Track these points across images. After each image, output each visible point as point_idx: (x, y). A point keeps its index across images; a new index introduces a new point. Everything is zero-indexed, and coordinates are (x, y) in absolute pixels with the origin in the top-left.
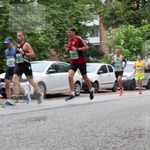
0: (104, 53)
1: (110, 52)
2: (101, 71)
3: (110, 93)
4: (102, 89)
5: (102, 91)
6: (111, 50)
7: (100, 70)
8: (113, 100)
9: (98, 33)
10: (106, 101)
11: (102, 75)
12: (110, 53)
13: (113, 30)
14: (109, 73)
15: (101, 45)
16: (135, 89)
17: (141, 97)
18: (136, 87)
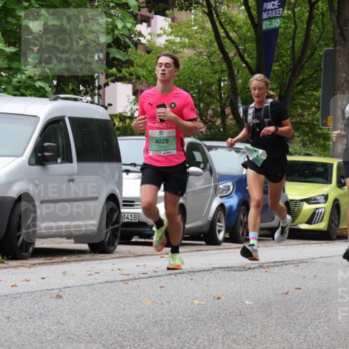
16: (31, 250)
17: (59, 297)
18: (37, 239)
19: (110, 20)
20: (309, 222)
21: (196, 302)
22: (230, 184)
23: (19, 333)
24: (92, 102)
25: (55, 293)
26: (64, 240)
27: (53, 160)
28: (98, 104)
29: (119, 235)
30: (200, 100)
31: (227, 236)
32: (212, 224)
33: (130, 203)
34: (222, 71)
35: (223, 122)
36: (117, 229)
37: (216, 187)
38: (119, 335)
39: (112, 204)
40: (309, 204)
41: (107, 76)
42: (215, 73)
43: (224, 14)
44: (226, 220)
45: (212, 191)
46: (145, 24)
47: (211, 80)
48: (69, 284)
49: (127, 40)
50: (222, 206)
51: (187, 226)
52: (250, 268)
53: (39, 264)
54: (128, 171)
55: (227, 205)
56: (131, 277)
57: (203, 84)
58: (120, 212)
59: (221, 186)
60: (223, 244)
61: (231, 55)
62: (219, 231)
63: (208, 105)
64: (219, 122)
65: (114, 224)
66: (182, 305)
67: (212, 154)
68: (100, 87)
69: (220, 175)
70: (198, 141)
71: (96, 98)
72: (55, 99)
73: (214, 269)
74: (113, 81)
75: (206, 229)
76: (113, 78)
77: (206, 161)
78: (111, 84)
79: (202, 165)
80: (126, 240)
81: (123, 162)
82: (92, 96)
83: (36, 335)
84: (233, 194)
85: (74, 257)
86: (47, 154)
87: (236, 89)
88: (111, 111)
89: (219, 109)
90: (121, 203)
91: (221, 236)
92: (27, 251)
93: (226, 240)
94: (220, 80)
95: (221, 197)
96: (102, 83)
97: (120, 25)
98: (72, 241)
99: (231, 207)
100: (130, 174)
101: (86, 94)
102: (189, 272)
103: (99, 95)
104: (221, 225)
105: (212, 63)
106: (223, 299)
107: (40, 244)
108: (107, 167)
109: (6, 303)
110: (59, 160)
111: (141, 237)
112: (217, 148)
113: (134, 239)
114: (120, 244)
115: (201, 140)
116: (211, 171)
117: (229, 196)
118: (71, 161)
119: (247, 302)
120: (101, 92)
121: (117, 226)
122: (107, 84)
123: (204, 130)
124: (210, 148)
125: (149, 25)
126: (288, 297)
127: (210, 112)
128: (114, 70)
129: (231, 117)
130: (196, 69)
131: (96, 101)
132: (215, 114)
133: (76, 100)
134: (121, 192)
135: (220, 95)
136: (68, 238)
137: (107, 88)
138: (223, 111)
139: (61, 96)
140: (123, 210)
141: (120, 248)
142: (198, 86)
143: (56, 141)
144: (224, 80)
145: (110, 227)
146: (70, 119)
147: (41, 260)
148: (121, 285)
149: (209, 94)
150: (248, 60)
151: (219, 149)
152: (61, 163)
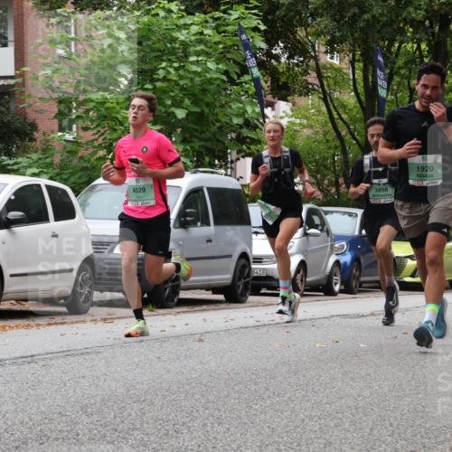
0: (34, 127)
1: (65, 123)
2: (13, 215)
3: (58, 319)
4: (18, 300)
5: (17, 307)
6: (70, 111)
7: (10, 205)
8: (67, 353)
9: (6, 28)
10: (31, 359)
11: (21, 230)
12: (61, 129)
13: (80, 16)
14: (53, 225)
15: (23, 84)
16: (176, 300)
17: (201, 340)
18: (181, 291)
19: (241, 105)
20: (413, 275)
21: (318, 345)
22: (344, 243)
23: (168, 372)
24: (226, 175)
25: (197, 337)
26: (203, 291)
27: (194, 223)
28: (230, 176)
29: (250, 287)
30: (318, 172)
31: (343, 288)
32: (330, 277)
33: (259, 260)
34: (336, 148)
35: (337, 190)
36: (248, 282)
37: (332, 246)
38: (253, 373)
39: (243, 261)
40: (413, 260)
41: (238, 152)
42: (330, 148)
43: (337, 99)
44: (342, 274)
45: (329, 249)
46: (270, 108)
47: (327, 155)
48: (209, 329)
49: (256, 122)
50: (337, 262)
51: (308, 279)
52: (363, 316)
53: (183, 312)
54: (257, 233)
55: (342, 261)
56: (261, 323)
57: (320, 158)
58: (251, 268)
59: (337, 245)
60: (340, 295)
61: (343, 133)
62: (336, 284)
63: (324, 176)
64: (333, 190)
65: (246, 278)
66: (306, 347)
67: (328, 218)
68: (232, 162)
69: (336, 236)
70: (317, 207)
71: (229, 170)
72: (195, 172)
73: (332, 316)
74: (243, 157)
75: (324, 282)
76: (243, 154)
77: (323, 223)
78: (241, 159)
79: (320, 228)
80: (256, 292)
81: (253, 224)
82: (226, 169)
83: (183, 373)
84: (347, 252)
85: (213, 307)
86: (188, 219)
87: (348, 162)
88: (242, 182)
89: (334, 179)
90: (251, 260)
91: (337, 288)
92: (173, 301)
93: (341, 291)
94: (334, 155)
95: (337, 254)
96: (234, 158)
97: (249, 109)
98: (210, 292)
99: (345, 263)
100: (259, 235)
101: (221, 167)
102: (311, 319)
103: (232, 168)
104: (337, 278)
105: (327, 141)
106: (341, 342)
107: (183, 295)
108: (239, 229)
109: (157, 345)
110: (199, 224)
111: (268, 289)
112: (332, 212)
113: (263, 291)
114: (251, 295)
115: (319, 205)
116: (328, 232)
117: (343, 254)
118: (208, 224)
119: (362, 345)
120: (233, 165)
121: (248, 280)
122: (238, 159)
123: (321, 197)
124: (326, 213)
125: (273, 109)
126: (397, 341)
127: (326, 182)
128: (244, 147)
129: (344, 186)
130: (313, 146)
131: (229, 173)
132: (330, 184)
133: (212, 173)
134: (251, 250)
135: (334, 167)
136: (207, 290)
137: (238, 163)
138: (337, 181)
139: (201, 169)
140: (253, 266)
141: (251, 298)
142: (316, 160)
143: (196, 208)
144: (338, 155)
145: (243, 281)
146: (208, 189)
147: (185, 309)
148: (253, 330)
149: (325, 166)
150: (358, 137)
151: (334, 214)
152: (201, 226)
